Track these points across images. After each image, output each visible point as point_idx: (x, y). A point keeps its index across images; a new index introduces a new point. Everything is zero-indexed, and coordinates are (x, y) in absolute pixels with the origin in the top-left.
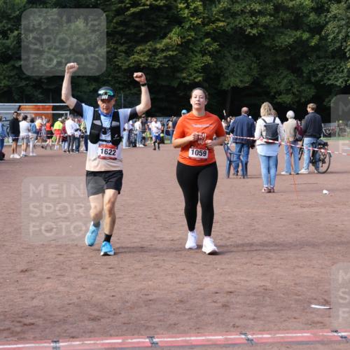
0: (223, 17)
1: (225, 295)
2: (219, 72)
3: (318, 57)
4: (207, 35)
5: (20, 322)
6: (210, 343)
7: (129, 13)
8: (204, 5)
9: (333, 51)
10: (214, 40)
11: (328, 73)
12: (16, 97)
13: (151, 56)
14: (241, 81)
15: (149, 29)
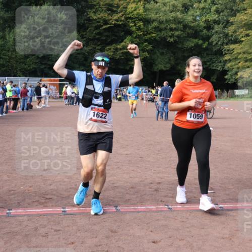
0: (154, 31)
1: (156, 184)
2: (152, 61)
3: (208, 54)
4: (146, 41)
5: (44, 197)
6: (149, 210)
7: (102, 28)
8: (144, 25)
9: (216, 51)
10: (150, 43)
11: (213, 63)
12: (39, 74)
13: (114, 52)
14: (165, 67)
15: (113, 37)
